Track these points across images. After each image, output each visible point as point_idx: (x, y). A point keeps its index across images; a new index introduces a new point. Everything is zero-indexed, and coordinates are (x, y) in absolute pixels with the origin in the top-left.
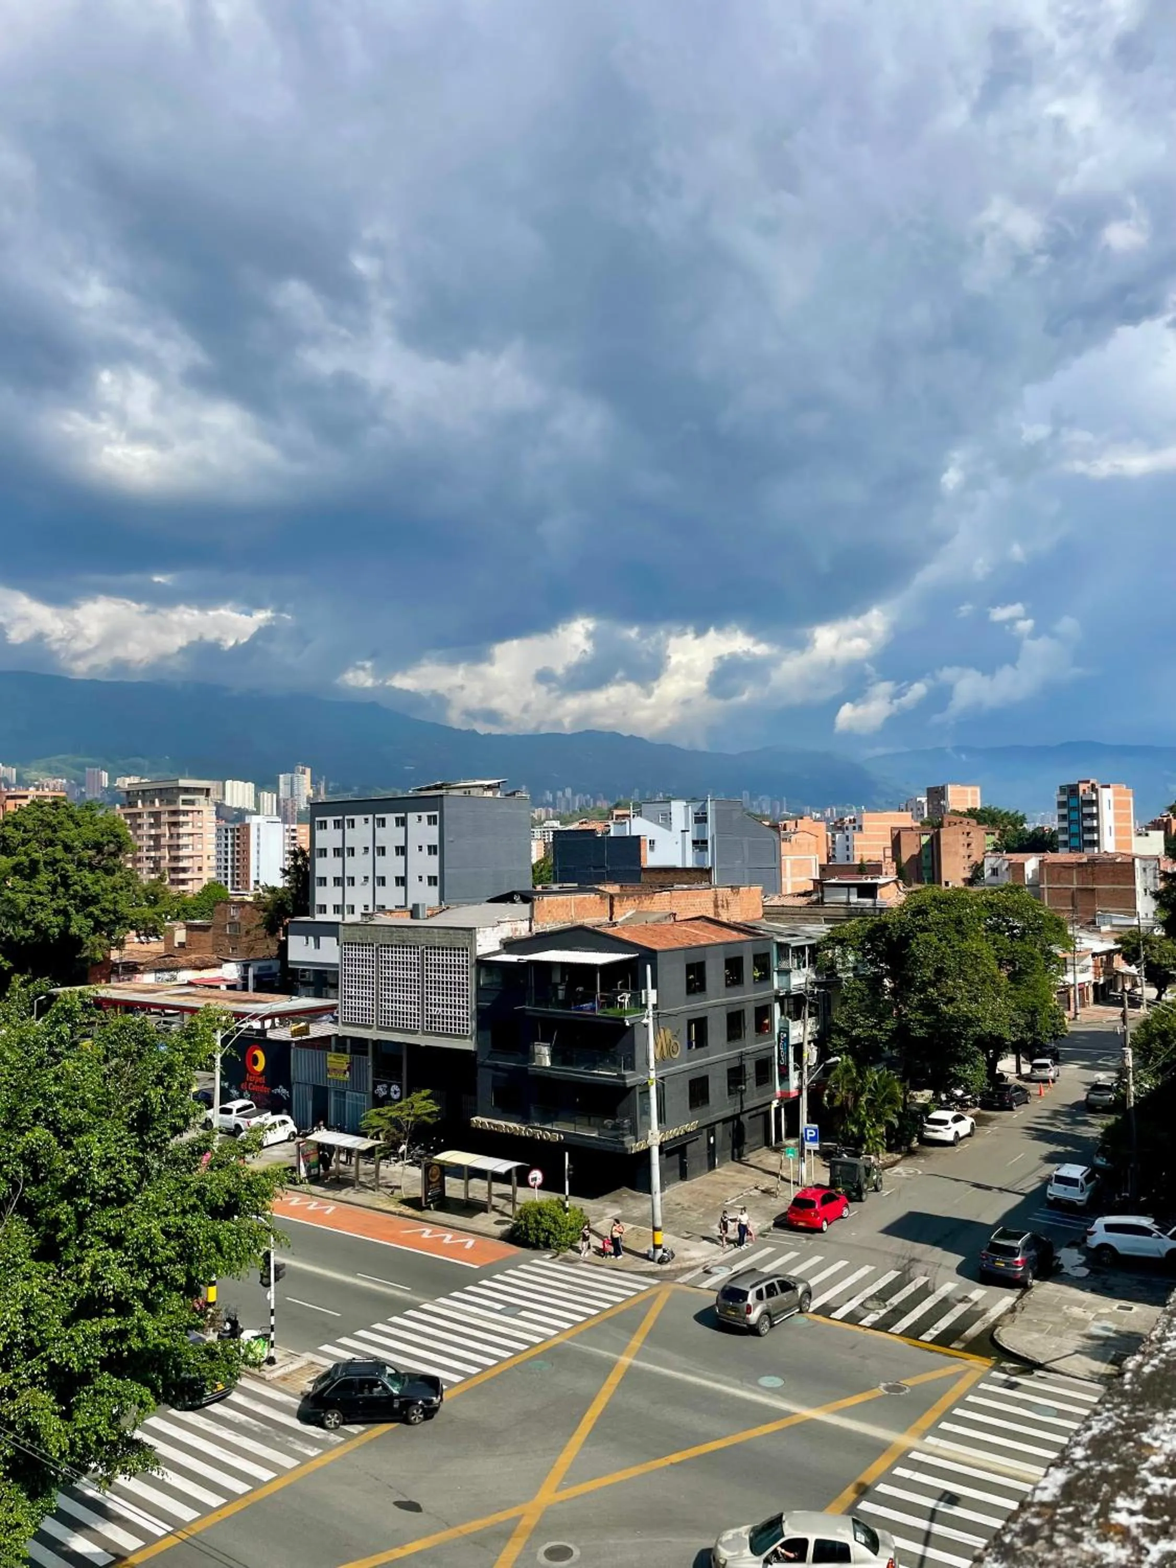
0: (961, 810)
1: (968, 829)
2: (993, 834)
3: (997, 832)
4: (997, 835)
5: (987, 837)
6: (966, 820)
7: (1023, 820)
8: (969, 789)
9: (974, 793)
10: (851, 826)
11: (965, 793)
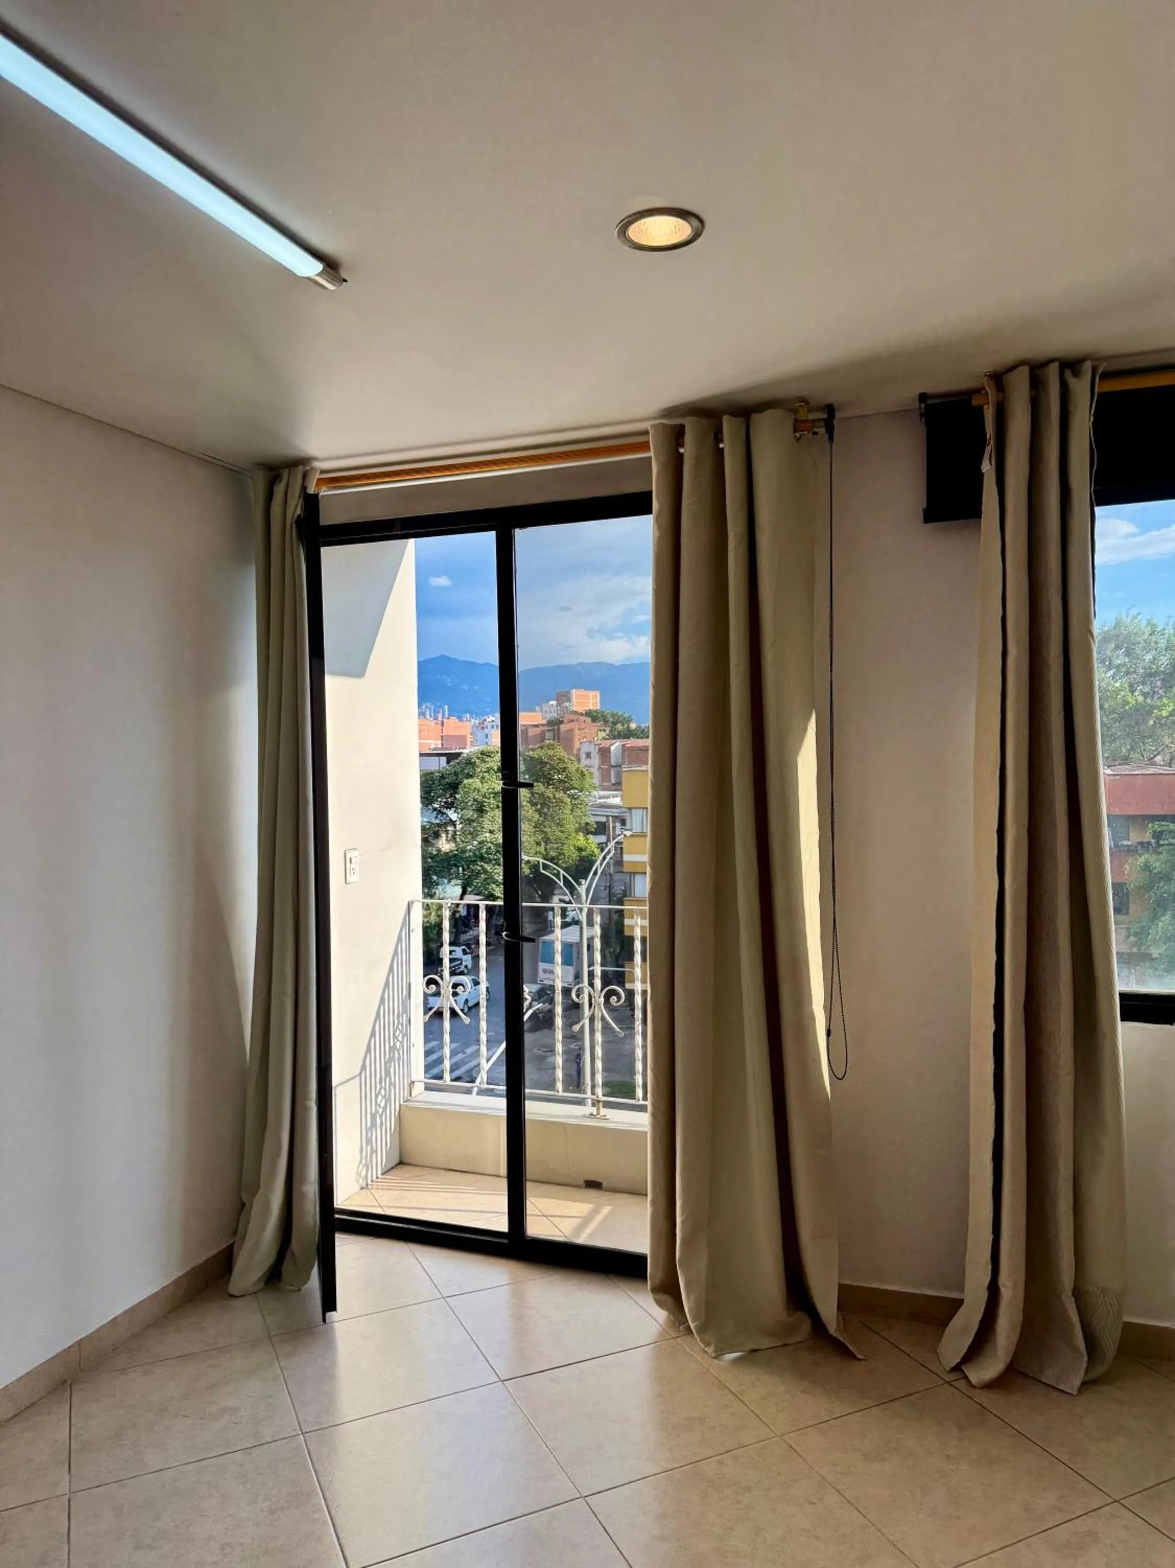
0: (580, 712)
1: (583, 725)
2: (604, 731)
3: (608, 729)
4: (608, 732)
5: (599, 733)
6: (582, 718)
7: (629, 720)
8: (591, 694)
9: (594, 697)
10: (489, 726)
11: (588, 697)
